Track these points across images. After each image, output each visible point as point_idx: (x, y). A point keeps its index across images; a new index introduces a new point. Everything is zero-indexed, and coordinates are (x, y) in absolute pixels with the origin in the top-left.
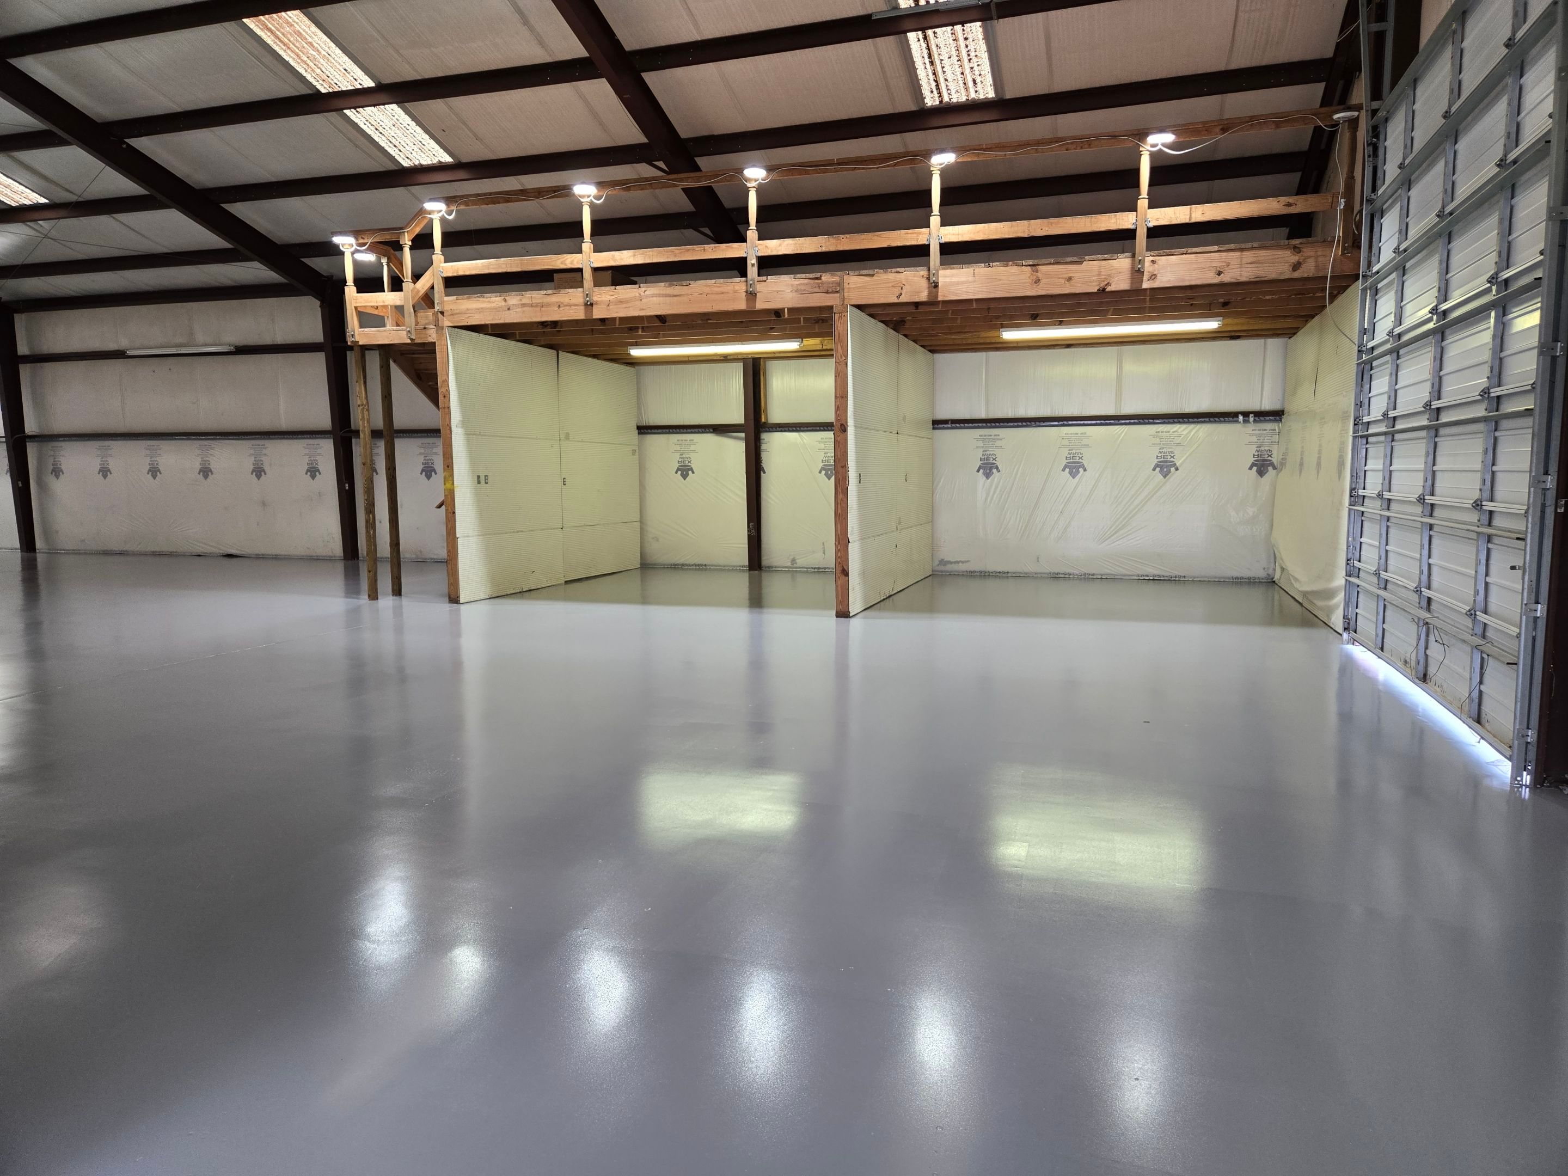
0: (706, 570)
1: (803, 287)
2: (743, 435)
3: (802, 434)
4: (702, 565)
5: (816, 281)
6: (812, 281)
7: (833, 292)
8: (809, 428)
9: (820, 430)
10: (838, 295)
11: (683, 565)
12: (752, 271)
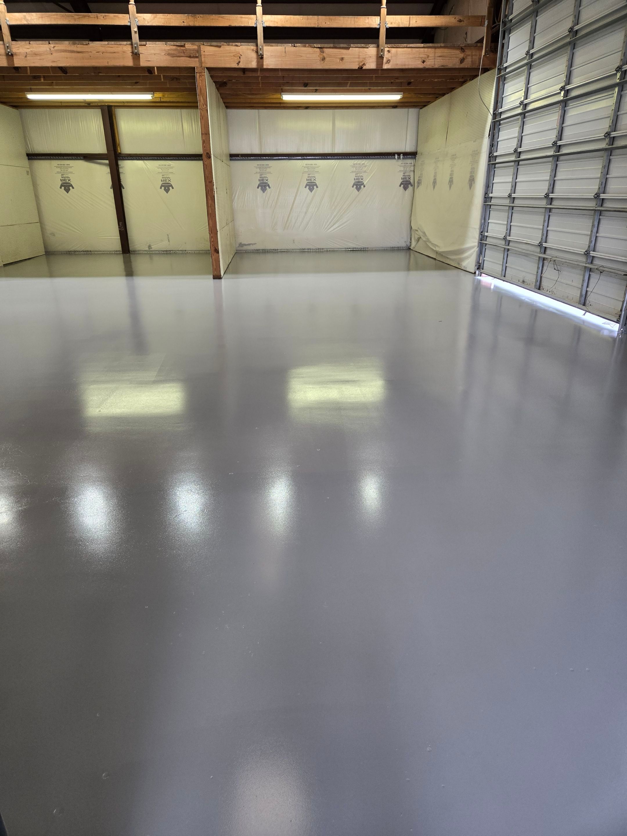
0: (91, 254)
1: (172, 52)
2: (107, 162)
3: (146, 161)
4: (88, 251)
5: (182, 48)
6: (179, 48)
7: (194, 57)
8: (150, 158)
9: (157, 160)
10: (197, 59)
11: (75, 251)
12: (135, 37)
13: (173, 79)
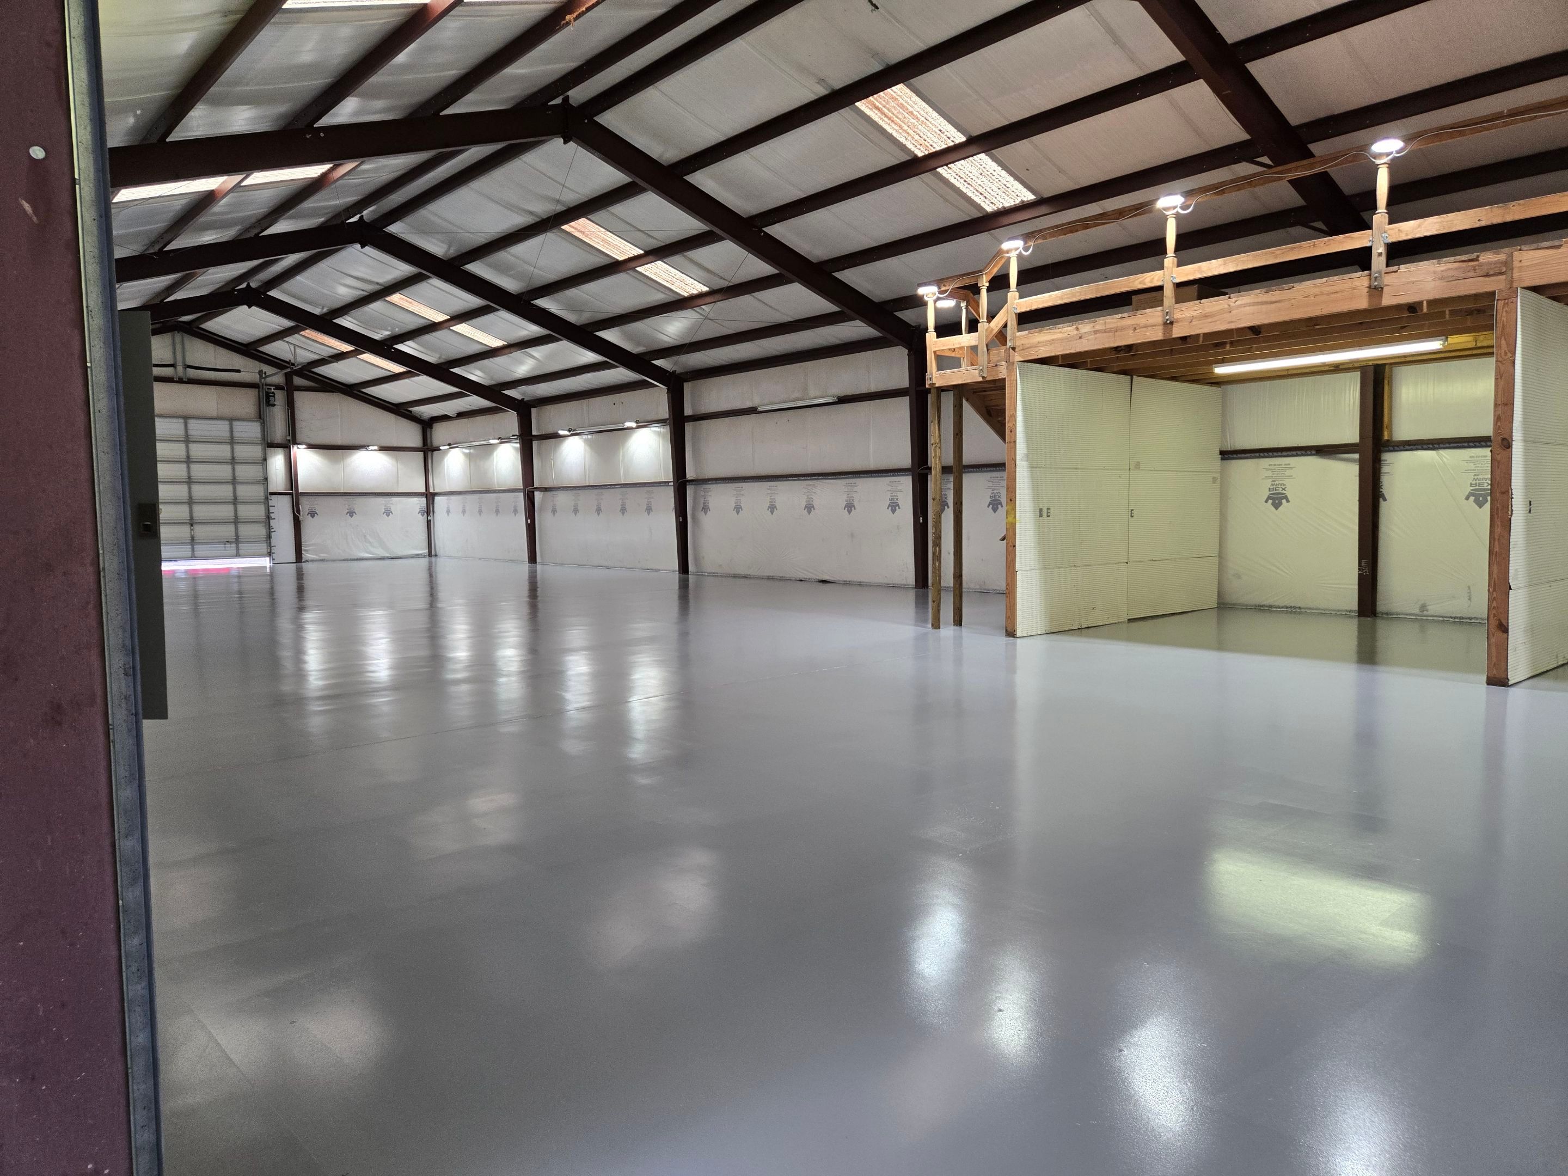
0: (1300, 613)
1: (1451, 273)
5: (1471, 264)
6: (1464, 265)
7: (1495, 274)
10: (1503, 277)
11: (1271, 606)
12: (1378, 262)
13: (1470, 312)
